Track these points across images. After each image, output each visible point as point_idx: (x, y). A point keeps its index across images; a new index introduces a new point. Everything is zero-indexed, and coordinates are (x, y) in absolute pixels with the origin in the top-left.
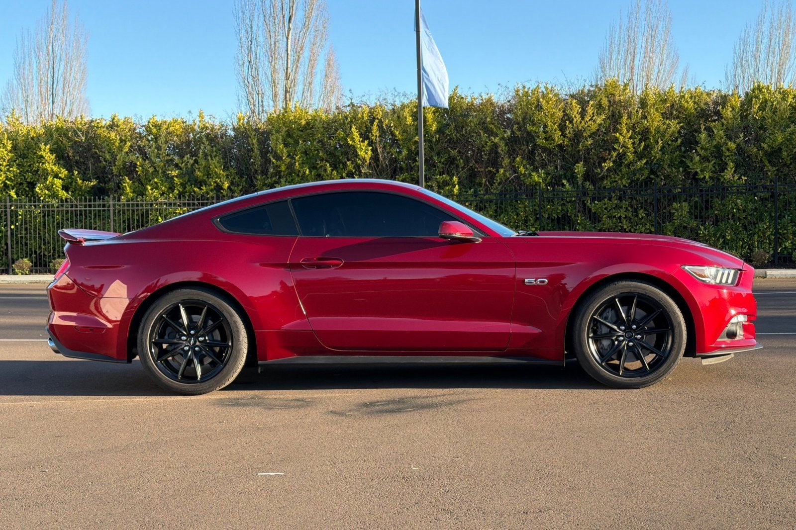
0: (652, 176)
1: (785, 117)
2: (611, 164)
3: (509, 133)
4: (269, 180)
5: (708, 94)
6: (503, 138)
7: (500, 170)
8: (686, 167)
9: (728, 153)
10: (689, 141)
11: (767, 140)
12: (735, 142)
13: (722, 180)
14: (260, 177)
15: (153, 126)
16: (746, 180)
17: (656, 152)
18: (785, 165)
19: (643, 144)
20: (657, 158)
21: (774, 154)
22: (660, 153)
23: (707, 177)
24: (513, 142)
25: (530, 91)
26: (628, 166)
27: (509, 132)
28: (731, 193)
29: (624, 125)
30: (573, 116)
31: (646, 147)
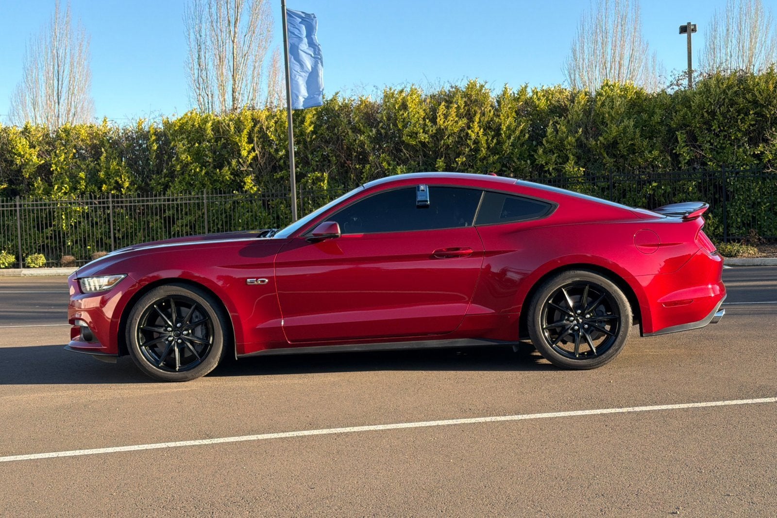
0: (504, 169)
1: (620, 112)
2: (464, 159)
3: (374, 132)
4: (163, 179)
5: (561, 92)
6: (369, 136)
7: (366, 166)
8: (533, 161)
9: (569, 147)
10: (537, 135)
11: (604, 134)
12: (574, 137)
13: (564, 171)
14: (155, 176)
15: (62, 131)
16: (584, 172)
17: (507, 146)
18: (623, 156)
19: (495, 141)
20: (508, 152)
21: (612, 146)
22: (511, 148)
23: (551, 169)
24: (377, 140)
25: (396, 92)
26: (482, 160)
27: (374, 130)
28: (571, 183)
29: (476, 123)
30: (438, 115)
31: (498, 143)
